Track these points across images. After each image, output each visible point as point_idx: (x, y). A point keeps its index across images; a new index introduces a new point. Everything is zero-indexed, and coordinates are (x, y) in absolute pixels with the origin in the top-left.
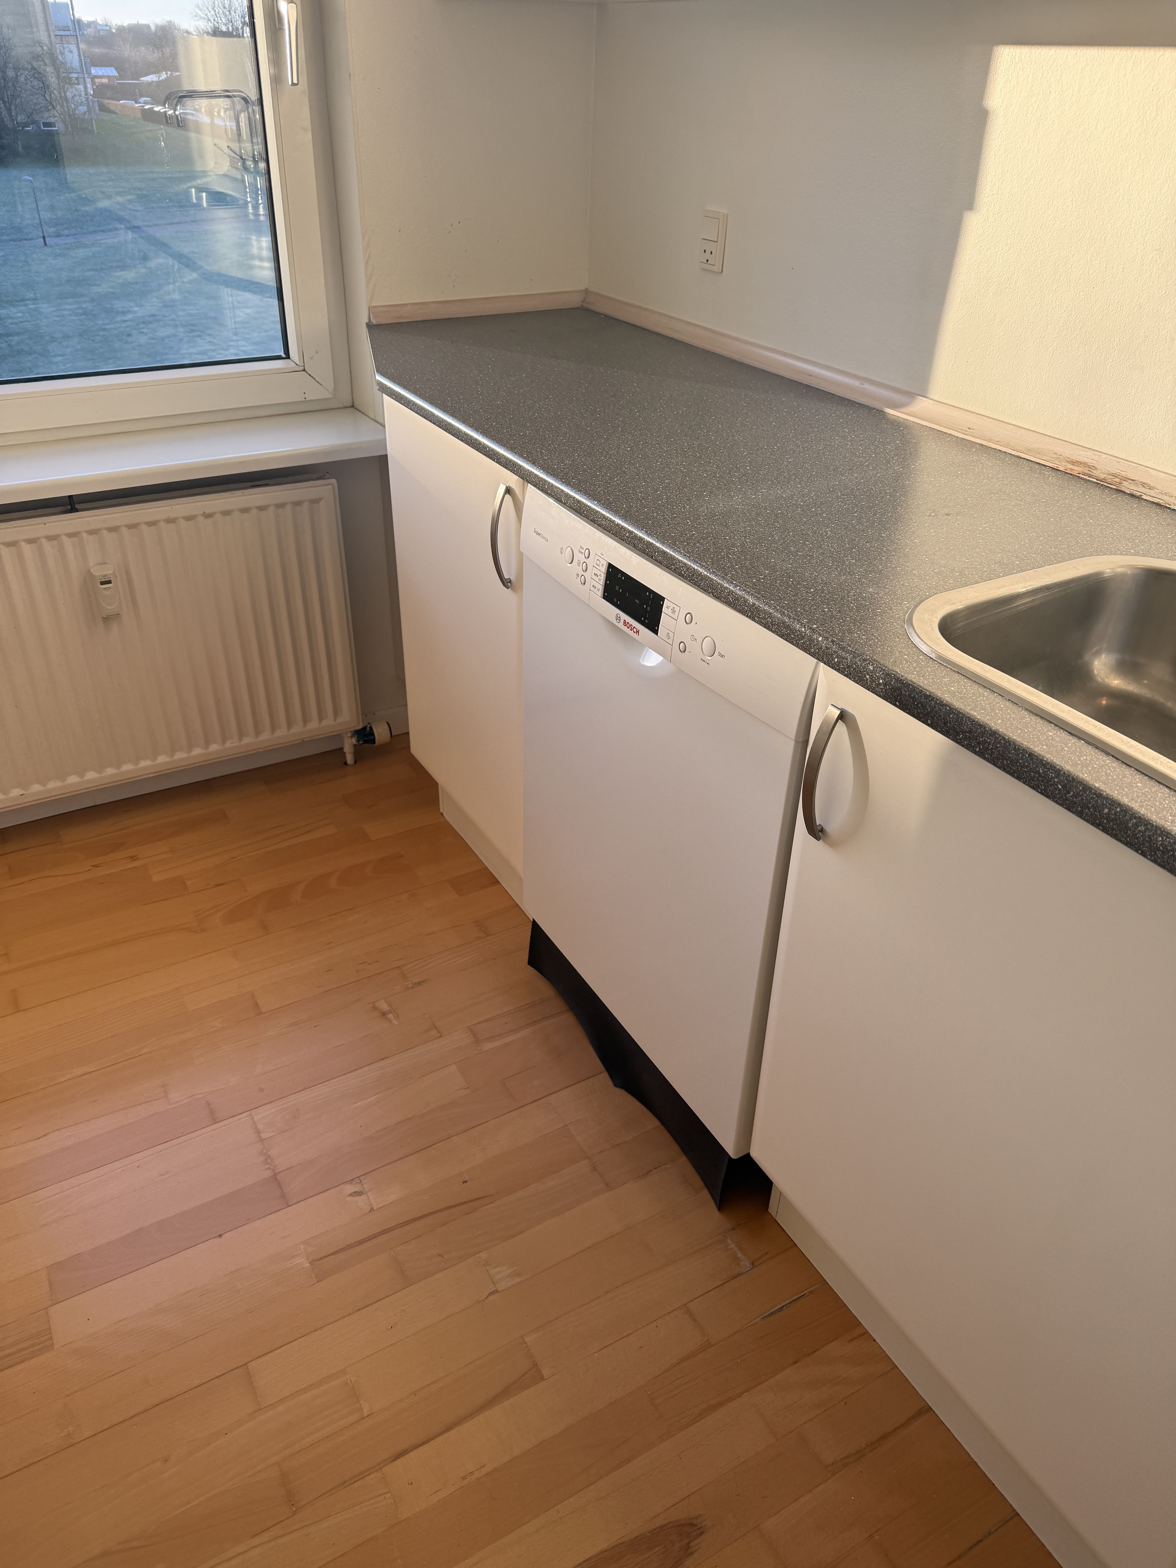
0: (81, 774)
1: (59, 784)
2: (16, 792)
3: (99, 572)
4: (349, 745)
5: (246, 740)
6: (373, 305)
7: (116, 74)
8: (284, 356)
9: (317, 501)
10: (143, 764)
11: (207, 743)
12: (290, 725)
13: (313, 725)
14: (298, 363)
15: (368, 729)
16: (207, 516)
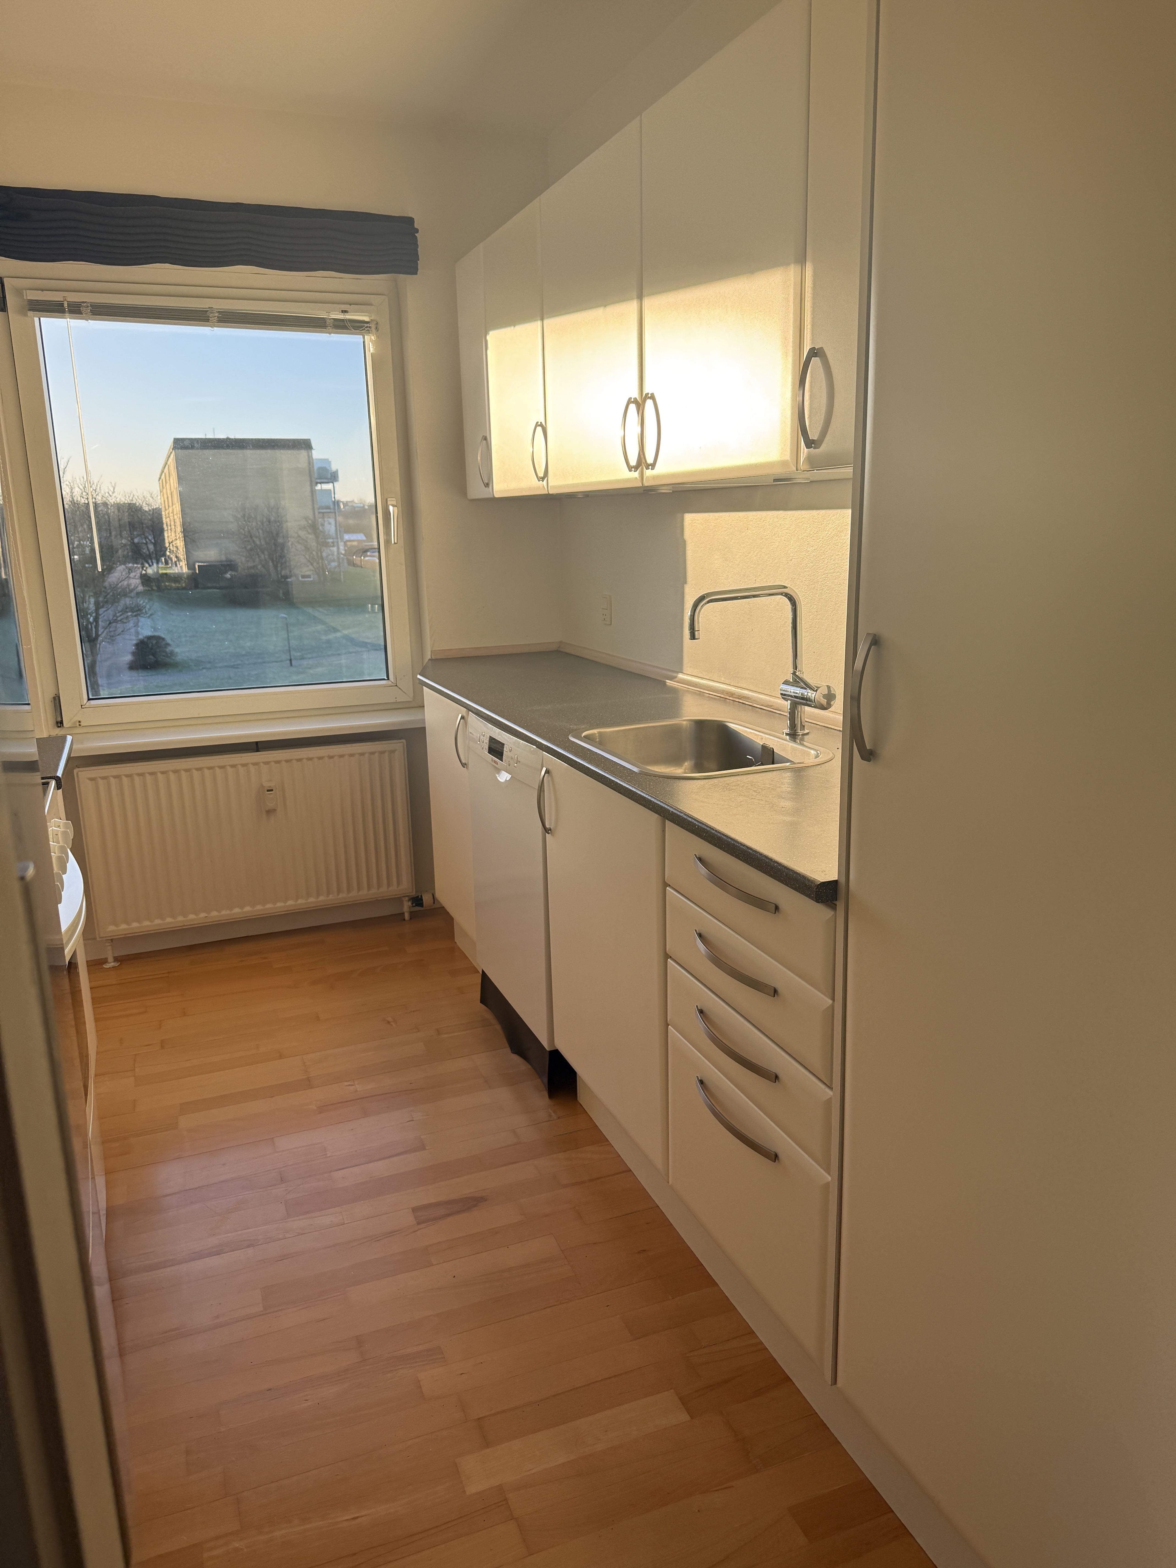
0: (242, 907)
1: (228, 912)
2: (203, 915)
3: (267, 785)
4: (407, 906)
5: (341, 896)
6: (434, 649)
7: (364, 538)
8: (386, 679)
9: (393, 752)
10: (279, 904)
11: (318, 895)
12: (369, 888)
13: (384, 889)
14: (393, 682)
15: (420, 897)
16: (331, 757)
